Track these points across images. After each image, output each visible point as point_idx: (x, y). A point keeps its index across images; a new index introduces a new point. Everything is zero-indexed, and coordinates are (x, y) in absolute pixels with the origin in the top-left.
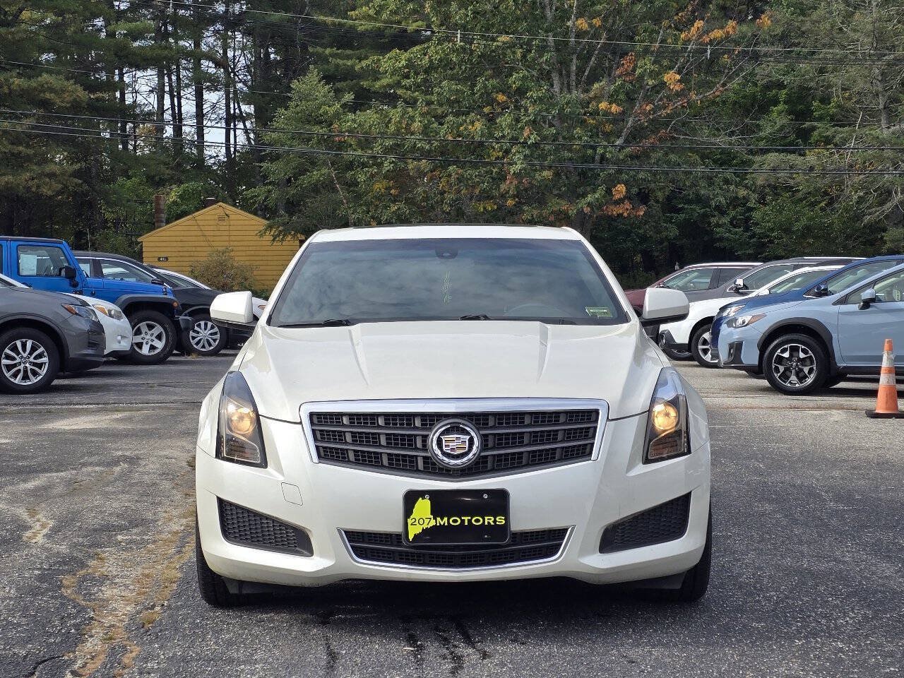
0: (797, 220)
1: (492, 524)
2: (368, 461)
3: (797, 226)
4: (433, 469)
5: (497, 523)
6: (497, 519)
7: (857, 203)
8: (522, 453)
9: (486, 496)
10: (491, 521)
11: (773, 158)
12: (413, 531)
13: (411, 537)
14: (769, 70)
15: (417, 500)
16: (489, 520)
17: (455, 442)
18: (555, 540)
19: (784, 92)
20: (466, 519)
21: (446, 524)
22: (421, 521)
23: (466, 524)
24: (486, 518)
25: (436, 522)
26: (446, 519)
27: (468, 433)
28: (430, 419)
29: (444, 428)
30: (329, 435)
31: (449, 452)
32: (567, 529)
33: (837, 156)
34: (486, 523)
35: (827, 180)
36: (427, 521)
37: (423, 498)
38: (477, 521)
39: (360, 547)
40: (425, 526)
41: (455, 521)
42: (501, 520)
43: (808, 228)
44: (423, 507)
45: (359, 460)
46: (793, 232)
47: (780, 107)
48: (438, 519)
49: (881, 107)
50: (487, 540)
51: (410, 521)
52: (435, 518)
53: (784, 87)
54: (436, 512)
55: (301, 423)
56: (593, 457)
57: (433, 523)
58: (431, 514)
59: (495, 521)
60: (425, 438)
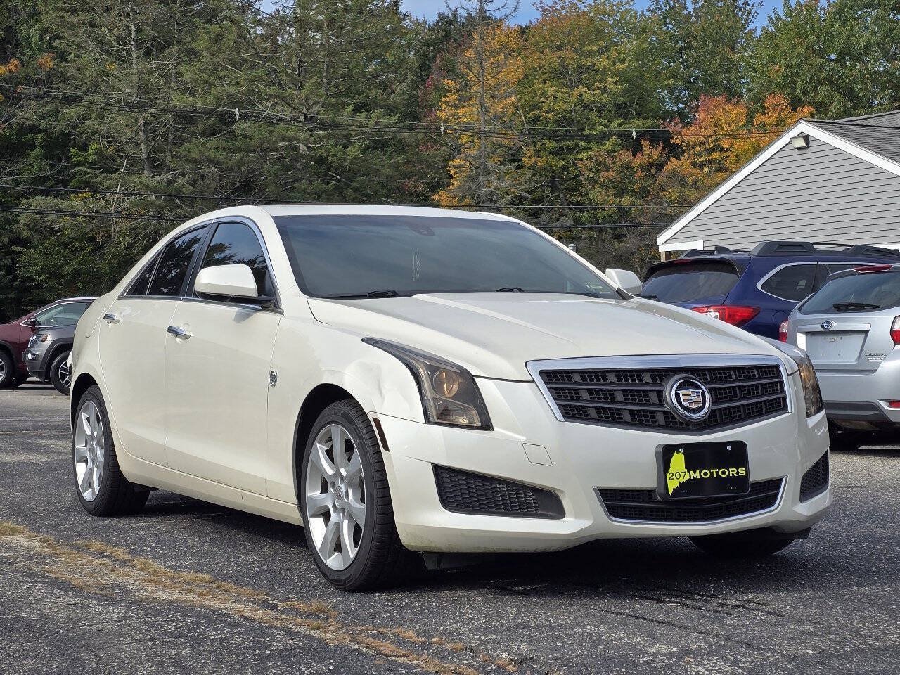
0: (66, 263)
1: (736, 475)
2: (610, 417)
3: (66, 270)
4: (673, 423)
5: (740, 474)
6: (739, 470)
7: (126, 248)
8: (739, 407)
9: (729, 448)
10: (734, 473)
11: (39, 201)
12: (673, 485)
13: (671, 492)
14: (29, 113)
15: (673, 454)
16: (733, 472)
17: (690, 397)
18: (772, 490)
19: (40, 136)
20: (714, 471)
21: (699, 477)
22: (678, 476)
23: (715, 476)
24: (730, 470)
25: (690, 476)
26: (698, 472)
27: (698, 387)
28: (661, 375)
29: (679, 383)
30: (565, 393)
31: (688, 406)
32: (781, 480)
33: (102, 202)
34: (731, 475)
35: (94, 224)
36: (682, 475)
37: (678, 452)
38: (724, 473)
39: (615, 506)
40: (682, 480)
41: (704, 474)
42: (742, 472)
43: (77, 272)
44: (678, 460)
45: (602, 417)
46: (63, 277)
47: (38, 151)
48: (692, 472)
49: (144, 156)
50: (732, 491)
51: (668, 476)
52: (689, 472)
53: (40, 132)
54: (690, 466)
55: (533, 381)
56: (789, 410)
57: (687, 477)
58: (686, 467)
59: (738, 473)
60: (660, 393)
